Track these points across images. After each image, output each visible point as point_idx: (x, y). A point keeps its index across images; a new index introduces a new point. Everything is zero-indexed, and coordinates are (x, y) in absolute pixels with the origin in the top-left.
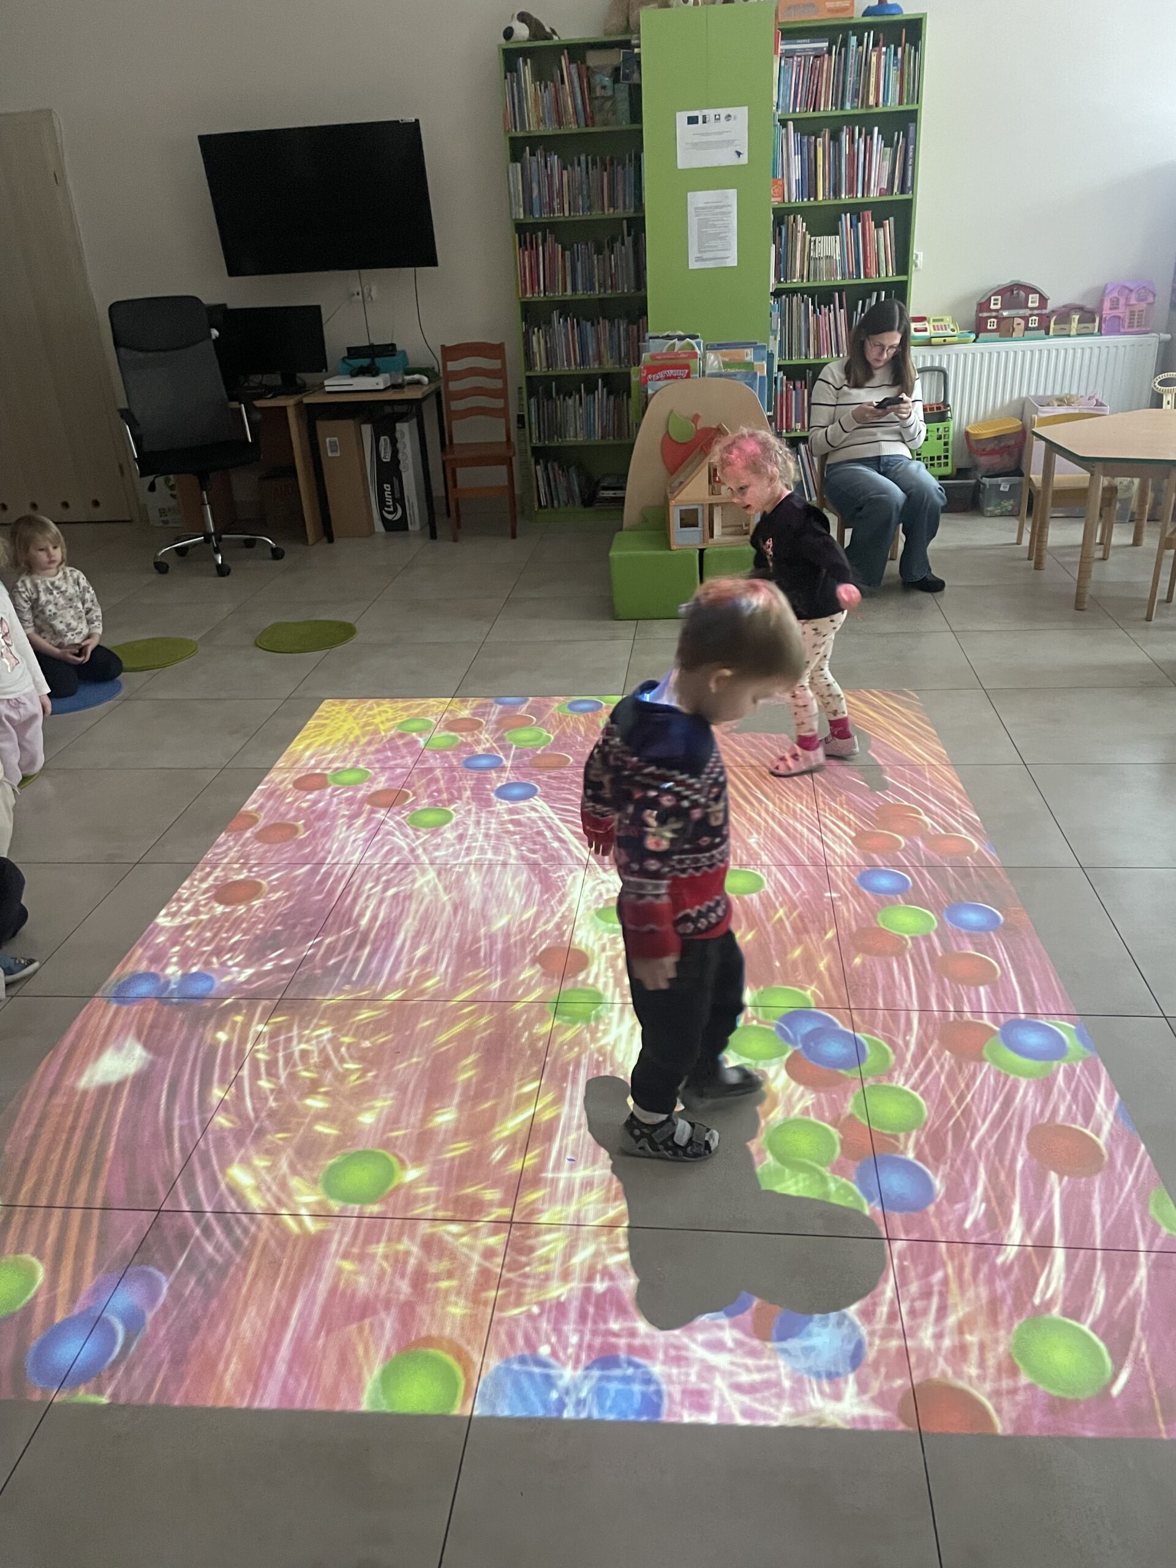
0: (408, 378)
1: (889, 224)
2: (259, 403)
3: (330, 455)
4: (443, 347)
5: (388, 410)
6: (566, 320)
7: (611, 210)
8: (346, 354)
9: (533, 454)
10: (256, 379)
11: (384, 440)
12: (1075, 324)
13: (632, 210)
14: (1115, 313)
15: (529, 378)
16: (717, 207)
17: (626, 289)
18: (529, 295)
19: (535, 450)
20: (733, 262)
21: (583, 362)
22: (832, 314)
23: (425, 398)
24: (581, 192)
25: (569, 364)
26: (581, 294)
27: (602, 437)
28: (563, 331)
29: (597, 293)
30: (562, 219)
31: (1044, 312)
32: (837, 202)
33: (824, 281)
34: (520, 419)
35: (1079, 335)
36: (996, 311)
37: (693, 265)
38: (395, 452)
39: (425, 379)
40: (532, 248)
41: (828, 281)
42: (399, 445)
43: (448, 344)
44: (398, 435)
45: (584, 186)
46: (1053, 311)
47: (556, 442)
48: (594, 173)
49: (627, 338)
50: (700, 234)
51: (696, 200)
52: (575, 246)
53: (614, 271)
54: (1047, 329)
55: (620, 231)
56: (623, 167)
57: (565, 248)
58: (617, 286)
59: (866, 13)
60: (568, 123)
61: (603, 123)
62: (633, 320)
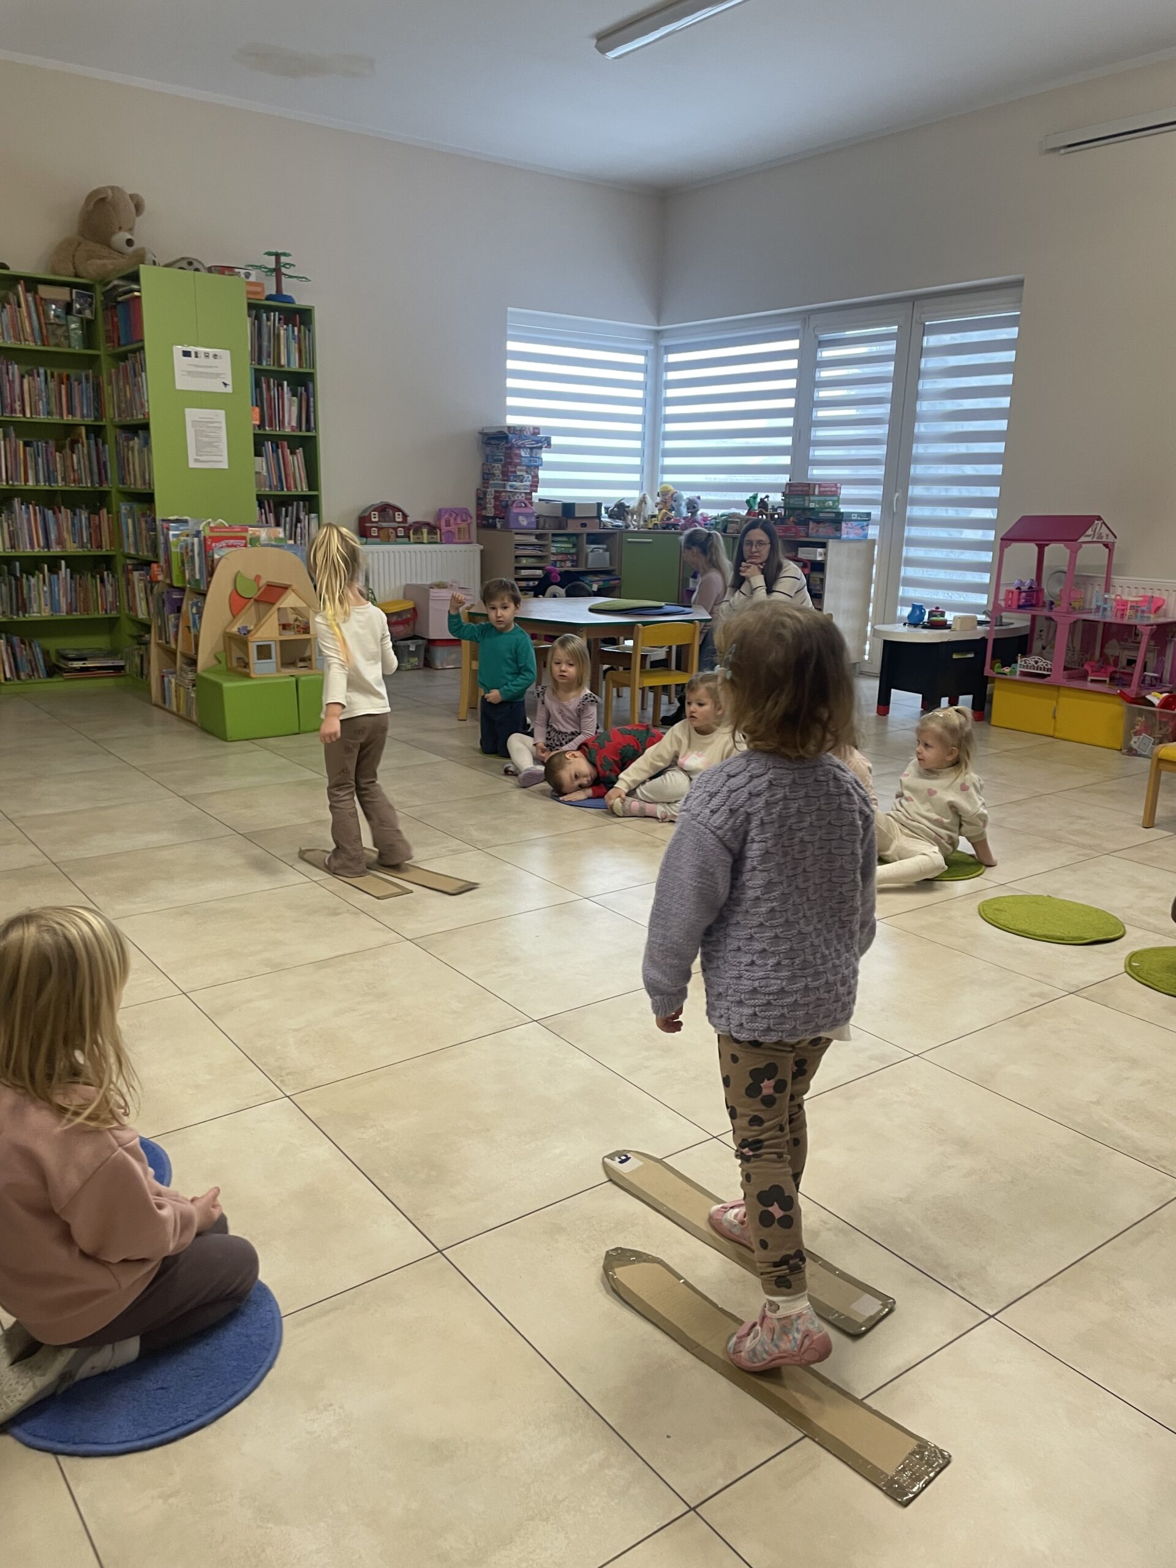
1: (300, 451)
6: (28, 508)
7: (70, 417)
12: (425, 535)
14: (448, 528)
16: (208, 422)
20: (224, 465)
21: (48, 545)
24: (41, 399)
25: (32, 547)
26: (43, 486)
28: (25, 516)
29: (60, 485)
31: (407, 525)
35: (429, 543)
36: (376, 522)
37: (192, 465)
45: (44, 395)
46: (410, 526)
48: (52, 385)
49: (89, 526)
50: (197, 441)
51: (192, 414)
52: (35, 443)
53: (76, 468)
54: (409, 537)
55: (80, 435)
56: (80, 383)
57: (26, 444)
58: (80, 481)
59: (269, 298)
60: (26, 340)
61: (57, 345)
62: (94, 511)
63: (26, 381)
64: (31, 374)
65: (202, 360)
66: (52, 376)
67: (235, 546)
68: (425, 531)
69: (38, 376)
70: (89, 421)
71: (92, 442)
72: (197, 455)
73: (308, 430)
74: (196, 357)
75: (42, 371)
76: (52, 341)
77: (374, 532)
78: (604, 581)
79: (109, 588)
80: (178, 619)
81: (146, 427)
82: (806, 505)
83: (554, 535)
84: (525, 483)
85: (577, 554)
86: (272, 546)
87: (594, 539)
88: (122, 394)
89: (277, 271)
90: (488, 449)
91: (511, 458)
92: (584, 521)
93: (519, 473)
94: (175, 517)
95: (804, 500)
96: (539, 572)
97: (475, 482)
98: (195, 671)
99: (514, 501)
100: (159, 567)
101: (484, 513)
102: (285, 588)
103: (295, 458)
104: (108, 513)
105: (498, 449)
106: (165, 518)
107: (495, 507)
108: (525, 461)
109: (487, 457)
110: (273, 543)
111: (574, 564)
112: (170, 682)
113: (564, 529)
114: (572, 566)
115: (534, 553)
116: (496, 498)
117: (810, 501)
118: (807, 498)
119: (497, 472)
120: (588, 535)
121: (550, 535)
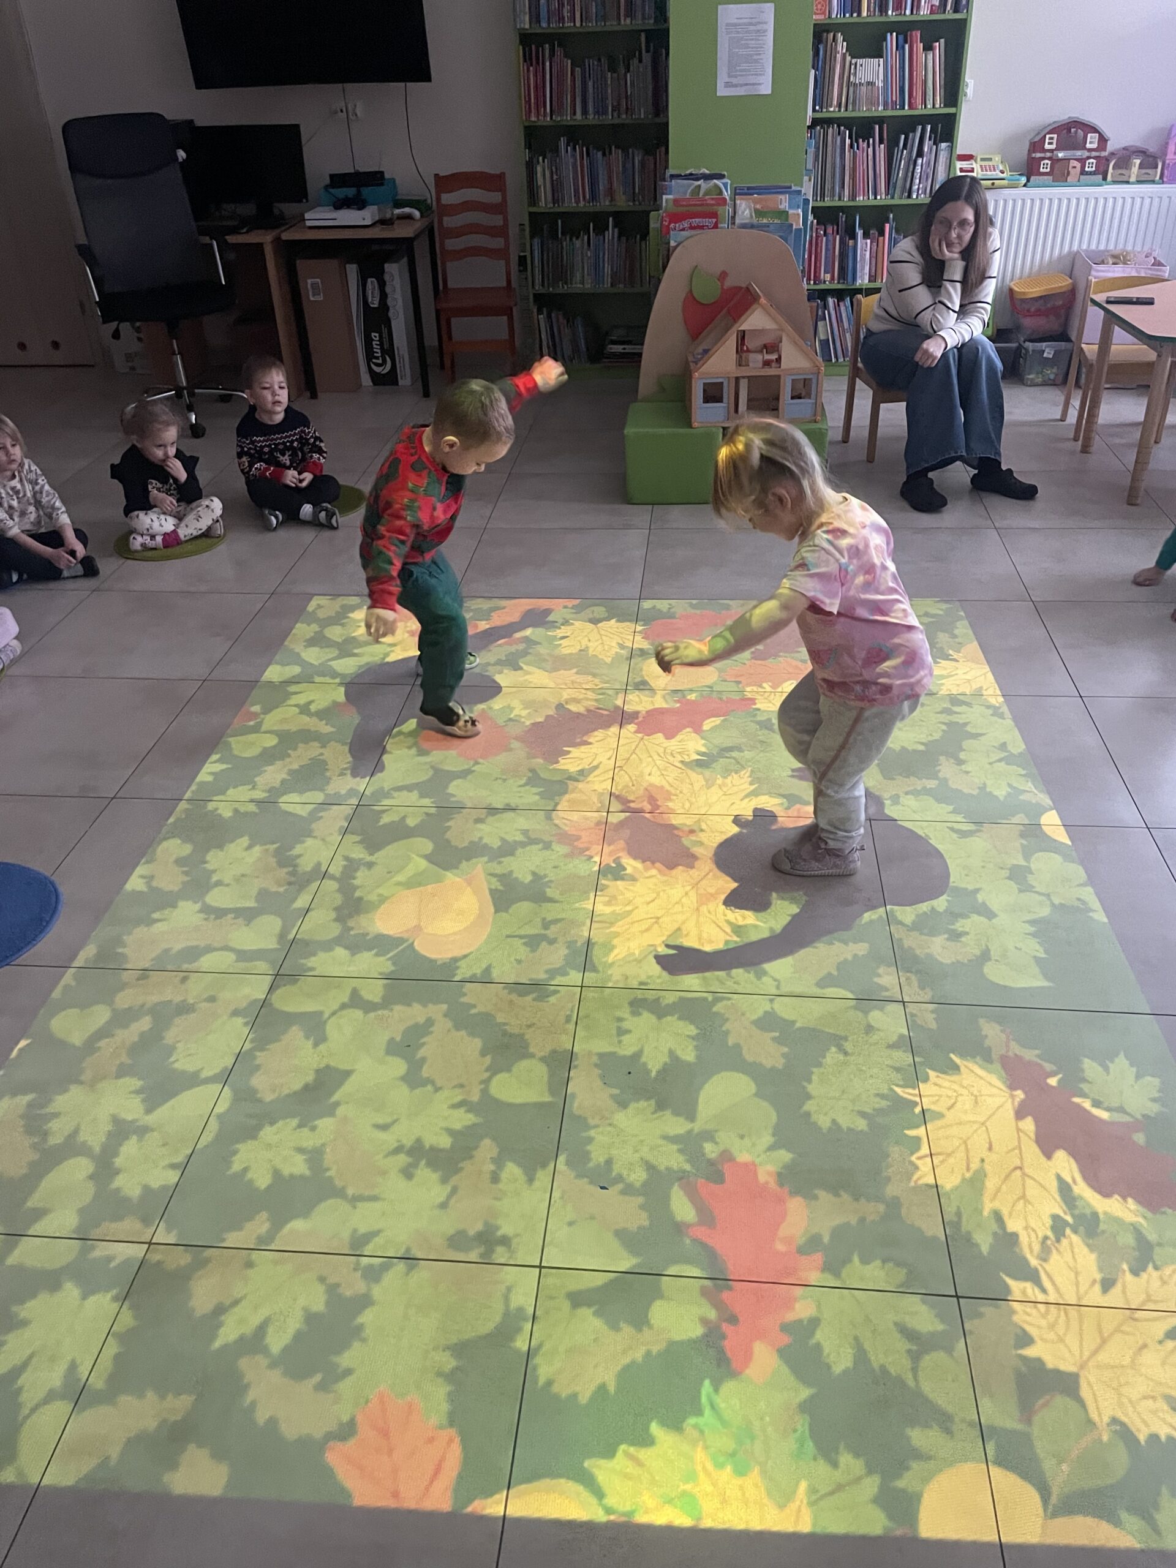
0: (397, 211)
1: (939, 46)
2: (231, 239)
3: (312, 299)
4: (436, 175)
5: (375, 247)
6: (574, 149)
7: (628, 21)
8: (328, 181)
9: (535, 301)
10: (228, 208)
11: (372, 283)
12: (1135, 170)
13: (652, 21)
15: (530, 214)
16: (751, 24)
17: (642, 113)
18: (533, 119)
19: (537, 297)
20: (766, 89)
21: (594, 197)
22: (870, 150)
23: (417, 237)
25: (577, 202)
26: (592, 119)
27: (612, 285)
28: (571, 160)
29: (609, 118)
30: (573, 30)
31: (1104, 154)
32: (883, 19)
33: (864, 111)
34: (522, 261)
35: (1139, 182)
36: (1051, 151)
37: (722, 91)
38: (384, 296)
39: (417, 214)
40: (538, 63)
41: (868, 110)
42: (388, 289)
43: (442, 174)
44: (387, 277)
46: (1112, 154)
47: (562, 289)
50: (731, 54)
51: (727, 14)
54: (1104, 174)
67: (702, 227)
68: (1138, 162)
72: (729, 76)
73: (955, 9)
77: (1045, 166)
103: (930, 56)
106: (675, 172)
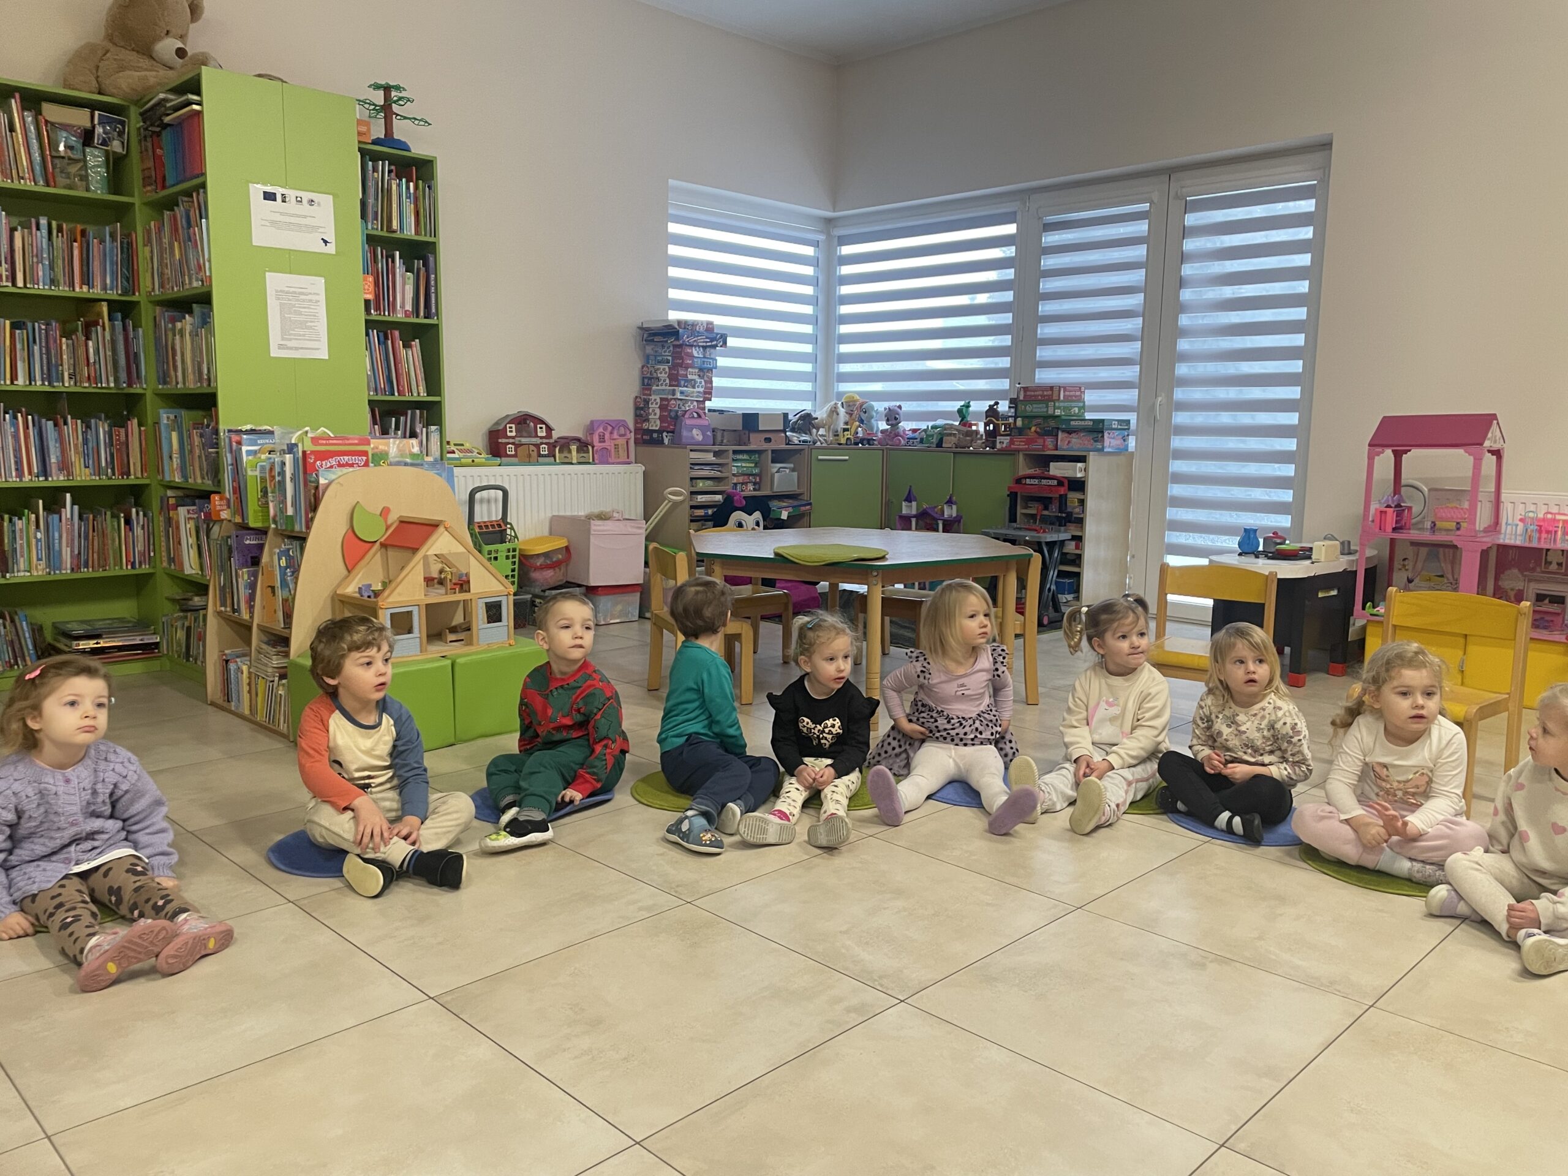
6: (15, 416)
7: (83, 288)
12: (574, 454)
14: (603, 445)
16: (301, 293)
20: (323, 354)
21: (44, 471)
24: (40, 261)
25: (20, 475)
28: (12, 431)
29: (65, 385)
30: (13, 290)
31: (552, 441)
35: (580, 463)
36: (513, 437)
37: (275, 353)
45: (45, 255)
46: (556, 442)
48: (59, 242)
49: (110, 444)
50: (283, 319)
51: (275, 281)
52: (29, 325)
53: (92, 360)
54: (554, 456)
55: (100, 315)
56: (102, 241)
57: (14, 326)
58: (98, 379)
59: (376, 142)
60: (20, 178)
61: (70, 187)
62: (119, 421)
63: (18, 235)
64: (26, 226)
65: (291, 206)
66: (60, 229)
67: (352, 465)
68: (574, 448)
69: (38, 229)
70: (113, 295)
71: (118, 324)
72: (283, 339)
73: (425, 318)
74: (284, 201)
75: (43, 221)
76: (61, 180)
77: (510, 450)
78: (793, 507)
79: (138, 531)
80: (255, 575)
81: (205, 299)
82: (1050, 412)
83: (735, 452)
84: (697, 389)
85: (759, 475)
86: (406, 464)
87: (779, 456)
88: (167, 256)
89: (386, 108)
90: (649, 349)
91: (682, 358)
92: (768, 436)
93: (690, 377)
94: (248, 427)
95: (1047, 407)
96: (719, 498)
97: (632, 388)
98: (287, 655)
99: (686, 411)
100: (221, 499)
101: (645, 426)
102: (434, 526)
103: (410, 353)
104: (140, 425)
105: (663, 347)
106: (233, 428)
107: (661, 418)
108: (698, 363)
109: (647, 358)
110: (408, 460)
111: (757, 487)
112: (239, 670)
113: (745, 444)
114: (755, 490)
115: (712, 474)
116: (662, 408)
117: (1055, 408)
118: (1051, 404)
119: (663, 376)
120: (773, 451)
121: (731, 452)
